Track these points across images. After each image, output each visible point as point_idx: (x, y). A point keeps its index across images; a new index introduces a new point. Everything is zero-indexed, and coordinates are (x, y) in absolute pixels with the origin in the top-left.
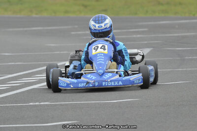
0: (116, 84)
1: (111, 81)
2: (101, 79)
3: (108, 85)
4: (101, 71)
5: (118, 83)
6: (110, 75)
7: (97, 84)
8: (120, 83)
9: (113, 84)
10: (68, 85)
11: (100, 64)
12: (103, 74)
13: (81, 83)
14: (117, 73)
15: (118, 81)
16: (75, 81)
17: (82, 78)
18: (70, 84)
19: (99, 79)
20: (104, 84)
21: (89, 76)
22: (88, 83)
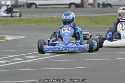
0: (75, 49)
1: (72, 47)
2: (67, 46)
3: (70, 50)
4: (67, 42)
5: (76, 49)
6: (72, 44)
7: (64, 49)
8: (77, 49)
9: (73, 49)
10: (48, 49)
11: (66, 38)
12: (67, 44)
13: (56, 48)
14: (75, 43)
15: (76, 47)
16: (52, 47)
17: (56, 46)
18: (50, 49)
19: (65, 46)
20: (68, 49)
21: (60, 45)
22: (59, 48)
